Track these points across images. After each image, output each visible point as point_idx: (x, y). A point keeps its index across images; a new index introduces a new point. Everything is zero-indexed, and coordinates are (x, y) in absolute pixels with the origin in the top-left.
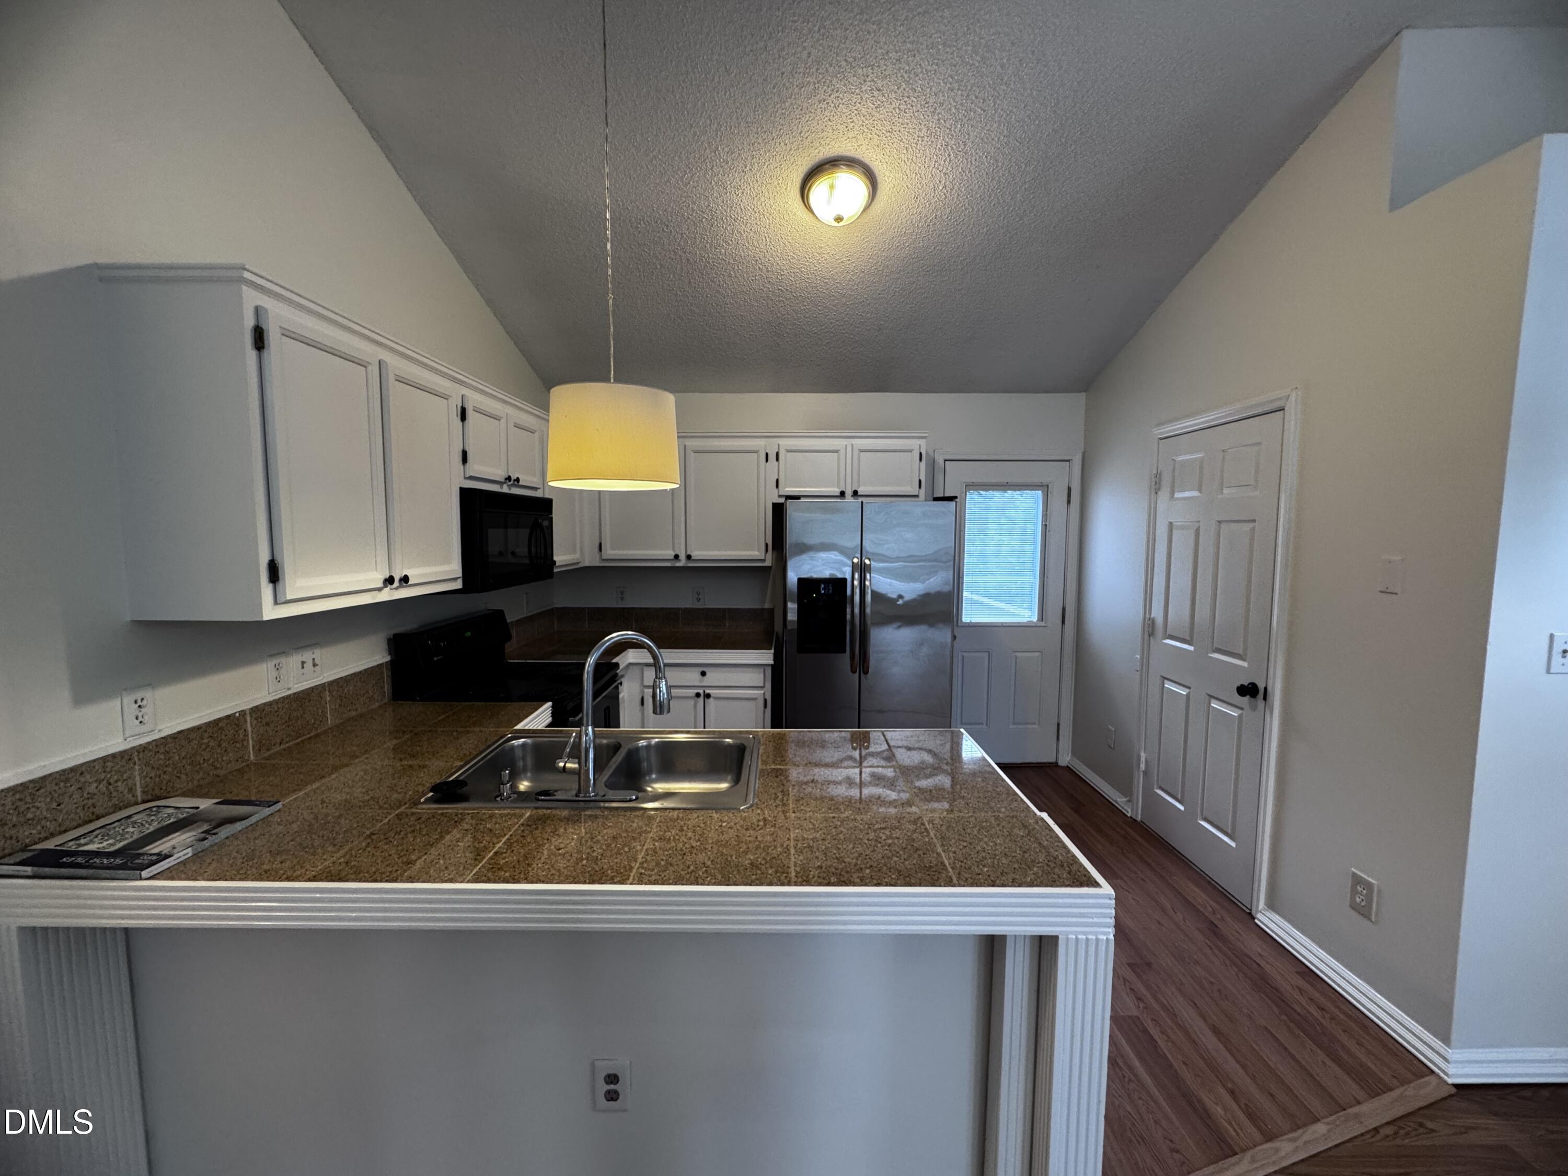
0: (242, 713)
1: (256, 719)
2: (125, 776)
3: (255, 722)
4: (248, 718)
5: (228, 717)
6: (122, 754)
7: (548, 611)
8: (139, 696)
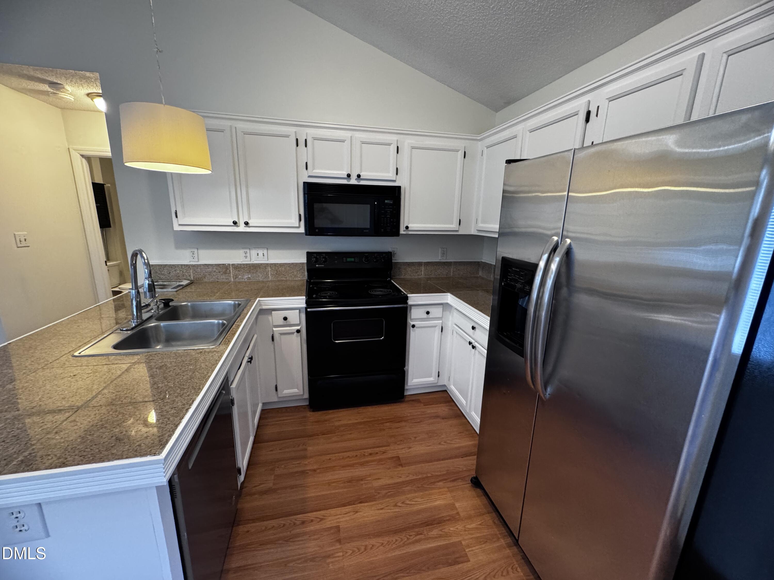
0: (229, 265)
1: (234, 268)
2: (188, 272)
3: (233, 269)
4: (231, 266)
5: (223, 264)
6: (187, 265)
7: (475, 262)
8: (193, 250)
